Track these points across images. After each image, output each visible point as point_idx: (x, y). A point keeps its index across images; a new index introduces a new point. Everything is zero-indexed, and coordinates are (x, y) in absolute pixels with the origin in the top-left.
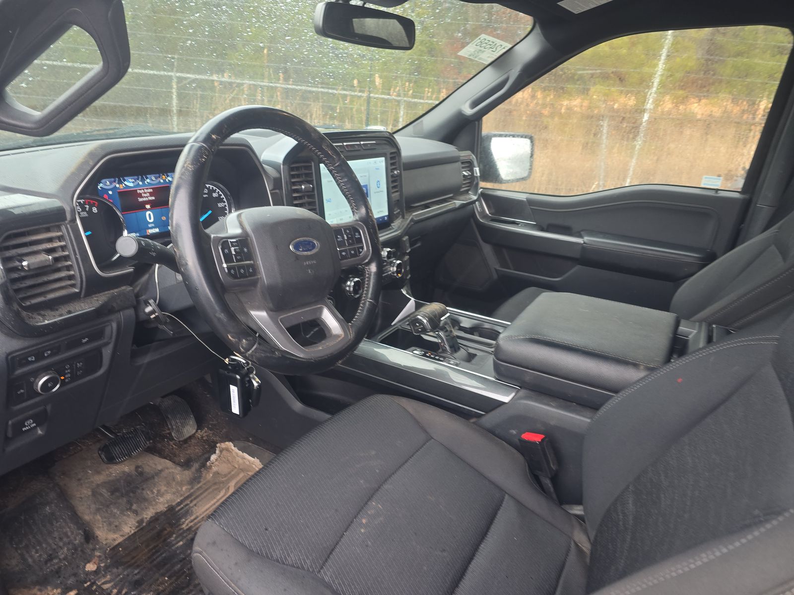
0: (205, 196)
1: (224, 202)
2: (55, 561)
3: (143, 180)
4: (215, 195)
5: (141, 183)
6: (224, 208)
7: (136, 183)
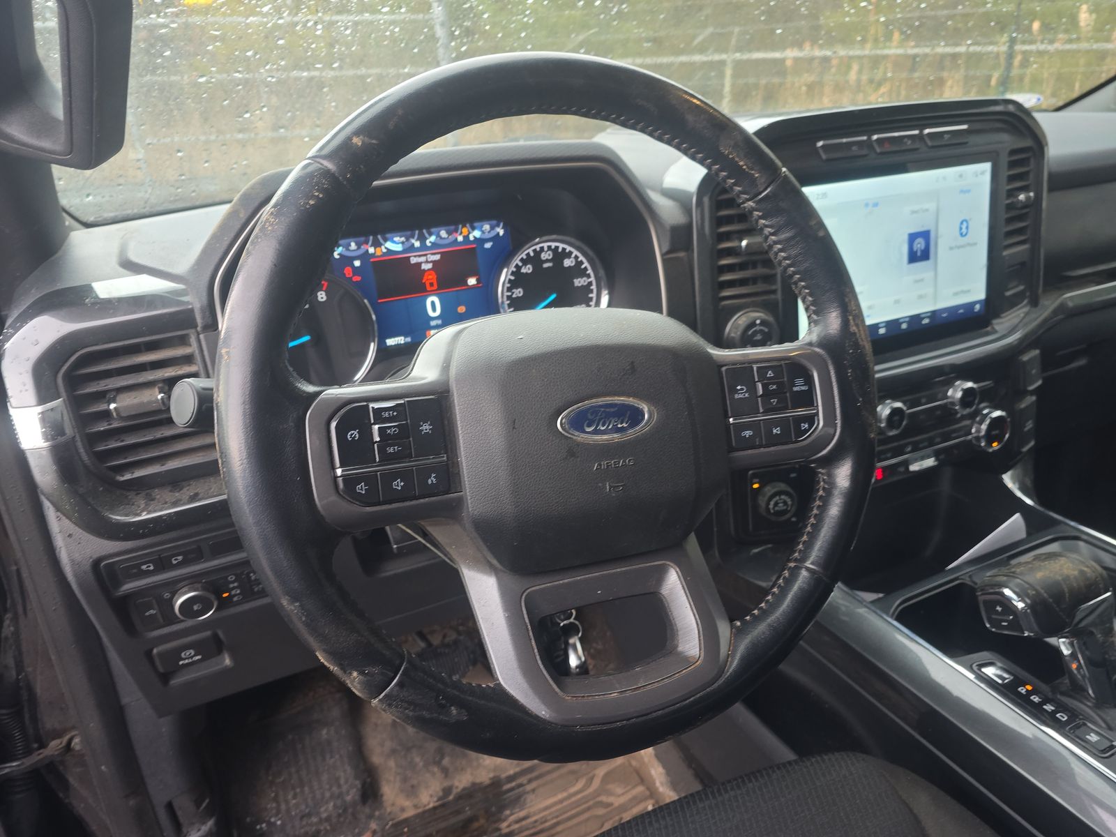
0: (546, 265)
1: (589, 276)
2: (314, 820)
3: (422, 239)
4: (568, 263)
5: (417, 244)
6: (587, 289)
7: (408, 245)
